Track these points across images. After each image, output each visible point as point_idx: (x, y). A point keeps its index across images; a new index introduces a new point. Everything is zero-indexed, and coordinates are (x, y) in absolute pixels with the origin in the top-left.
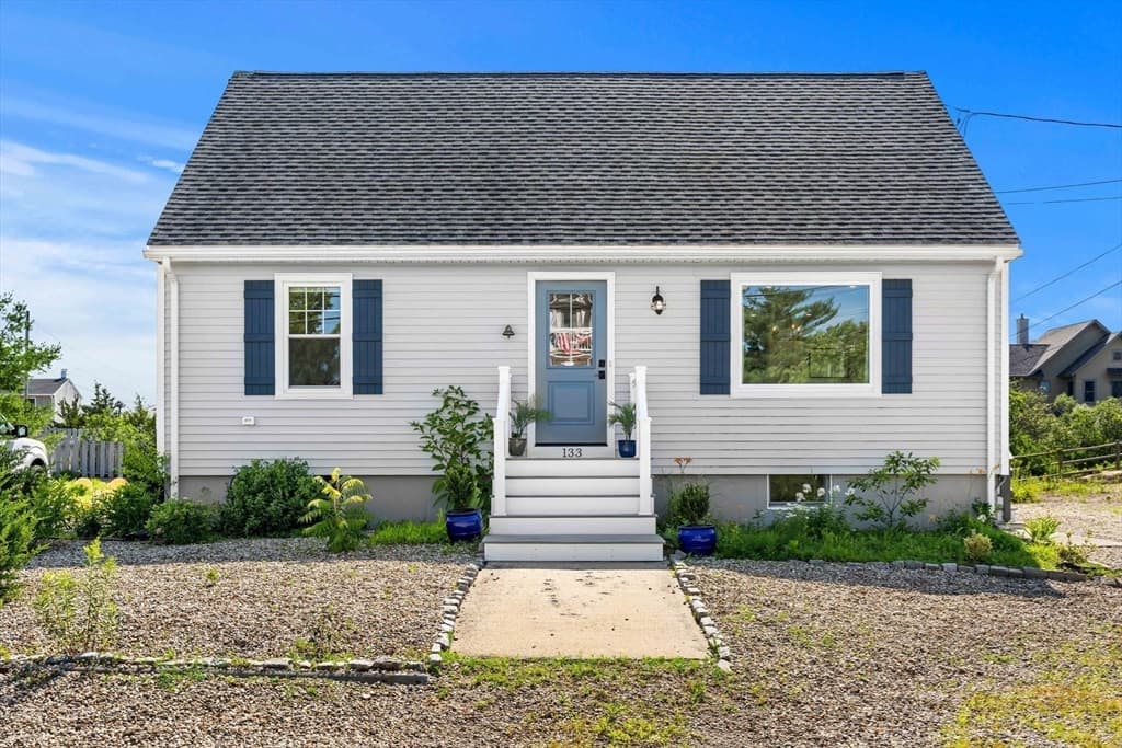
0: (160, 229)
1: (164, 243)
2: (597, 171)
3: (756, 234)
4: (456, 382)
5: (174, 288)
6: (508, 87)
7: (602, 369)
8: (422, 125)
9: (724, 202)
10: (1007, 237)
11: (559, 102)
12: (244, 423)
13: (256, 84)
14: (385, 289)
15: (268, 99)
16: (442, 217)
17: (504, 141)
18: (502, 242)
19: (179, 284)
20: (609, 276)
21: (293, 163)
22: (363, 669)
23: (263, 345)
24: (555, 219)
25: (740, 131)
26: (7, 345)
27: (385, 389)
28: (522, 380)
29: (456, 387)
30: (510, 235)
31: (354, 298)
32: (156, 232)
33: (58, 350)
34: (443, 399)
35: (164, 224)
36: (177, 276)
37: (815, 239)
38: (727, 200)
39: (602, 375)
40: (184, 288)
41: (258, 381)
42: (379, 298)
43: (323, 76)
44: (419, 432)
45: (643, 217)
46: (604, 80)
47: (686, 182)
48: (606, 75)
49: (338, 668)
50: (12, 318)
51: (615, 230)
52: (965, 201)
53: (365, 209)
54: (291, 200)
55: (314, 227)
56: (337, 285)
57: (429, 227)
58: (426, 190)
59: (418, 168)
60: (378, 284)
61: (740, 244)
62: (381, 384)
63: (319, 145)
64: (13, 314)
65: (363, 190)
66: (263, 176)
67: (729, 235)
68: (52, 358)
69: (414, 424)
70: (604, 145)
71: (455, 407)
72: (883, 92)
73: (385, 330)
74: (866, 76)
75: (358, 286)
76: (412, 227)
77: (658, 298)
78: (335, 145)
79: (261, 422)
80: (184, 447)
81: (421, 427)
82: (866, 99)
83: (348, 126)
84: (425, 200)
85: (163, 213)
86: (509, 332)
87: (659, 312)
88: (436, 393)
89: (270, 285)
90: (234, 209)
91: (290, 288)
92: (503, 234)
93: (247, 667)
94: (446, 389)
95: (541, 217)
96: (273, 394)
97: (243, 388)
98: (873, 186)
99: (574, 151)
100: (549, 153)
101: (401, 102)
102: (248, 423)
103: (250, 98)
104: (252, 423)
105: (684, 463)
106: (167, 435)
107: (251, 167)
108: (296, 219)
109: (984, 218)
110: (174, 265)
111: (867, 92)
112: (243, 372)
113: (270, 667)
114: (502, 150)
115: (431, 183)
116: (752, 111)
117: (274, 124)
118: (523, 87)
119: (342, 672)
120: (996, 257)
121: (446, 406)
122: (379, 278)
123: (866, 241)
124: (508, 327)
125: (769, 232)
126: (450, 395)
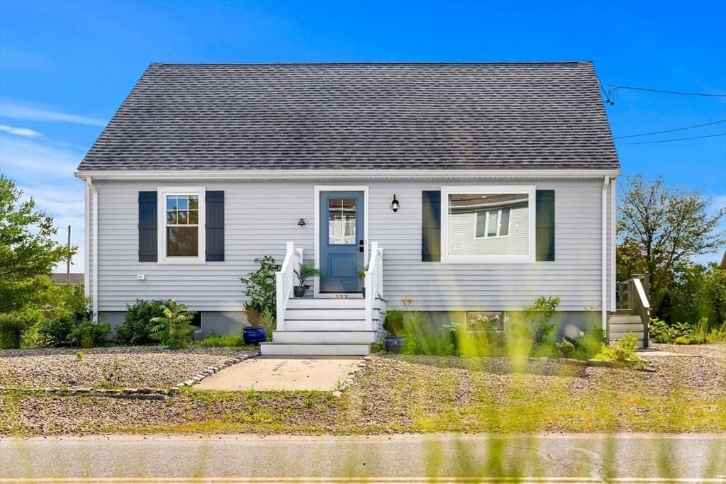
0: (87, 160)
1: (88, 169)
2: (366, 124)
3: (455, 162)
4: (268, 253)
5: (95, 197)
6: (322, 72)
7: (361, 246)
8: (262, 96)
9: (441, 143)
10: (613, 163)
11: (353, 81)
12: (138, 278)
13: (163, 71)
14: (226, 196)
15: (169, 80)
16: (263, 152)
17: (312, 106)
18: (297, 167)
19: (98, 194)
20: (364, 188)
21: (177, 120)
22: (131, 392)
23: (150, 231)
24: (333, 153)
25: (463, 99)
26: (40, 245)
27: (226, 258)
28: (311, 253)
29: (268, 257)
30: (302, 163)
31: (206, 202)
32: (84, 161)
33: (76, 248)
34: (260, 264)
35: (89, 157)
36: (97, 189)
37: (492, 166)
38: (442, 141)
39: (362, 250)
40: (101, 196)
41: (147, 253)
42: (223, 202)
43: (206, 66)
44: (245, 284)
45: (388, 152)
46: (385, 68)
47: (420, 131)
48: (386, 64)
49: (117, 392)
50: (44, 226)
51: (368, 160)
52: (593, 142)
53: (216, 148)
54: (171, 142)
55: (182, 158)
56: (196, 194)
57: (253, 158)
58: (256, 136)
59: (254, 122)
60: (221, 194)
61: (444, 169)
62: (223, 255)
63: (195, 109)
64: (44, 224)
65: (217, 136)
66: (157, 128)
67: (438, 163)
68: (73, 253)
69: (242, 279)
70: (374, 108)
71: (269, 269)
72: (562, 74)
73: (226, 222)
74: (553, 64)
75: (209, 195)
76: (243, 158)
77: (395, 202)
78: (205, 109)
79: (149, 279)
80: (102, 294)
81: (247, 281)
82: (549, 79)
83: (216, 97)
84: (255, 142)
85: (91, 150)
86: (302, 223)
87: (395, 210)
88: (256, 260)
89: (155, 194)
90: (134, 148)
91: (167, 196)
92: (298, 163)
93: (67, 392)
94: (262, 258)
95: (325, 152)
96: (157, 261)
97: (137, 258)
98: (538, 133)
99: (355, 112)
100: (339, 113)
101: (252, 82)
102: (140, 279)
103: (157, 80)
104: (143, 278)
105: (407, 304)
106: (91, 286)
107: (150, 122)
108: (171, 154)
109: (602, 152)
110: (94, 182)
111: (551, 74)
112: (137, 248)
113: (79, 391)
114: (310, 112)
115: (260, 131)
116: (475, 86)
117: (170, 96)
118: (332, 72)
119: (119, 394)
120: (604, 176)
121: (263, 268)
122: (222, 190)
123: (524, 167)
124: (302, 219)
125: (464, 161)
126: (266, 262)
